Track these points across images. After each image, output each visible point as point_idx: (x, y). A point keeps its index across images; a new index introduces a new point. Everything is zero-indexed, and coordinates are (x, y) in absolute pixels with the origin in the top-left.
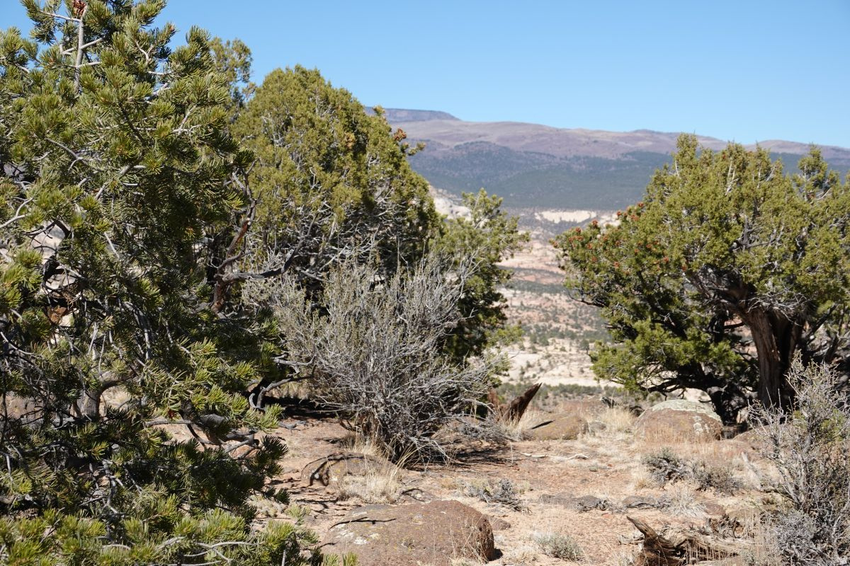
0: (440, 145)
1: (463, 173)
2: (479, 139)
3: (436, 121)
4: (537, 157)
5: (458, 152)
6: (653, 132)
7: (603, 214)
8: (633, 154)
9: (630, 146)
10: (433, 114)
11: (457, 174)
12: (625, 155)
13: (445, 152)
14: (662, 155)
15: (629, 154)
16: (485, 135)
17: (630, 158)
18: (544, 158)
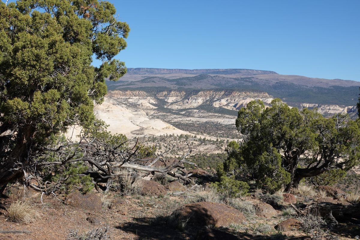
0: (271, 81)
1: (278, 91)
2: (284, 80)
3: (271, 74)
4: (302, 86)
5: (277, 84)
6: (340, 80)
7: (322, 105)
8: (333, 86)
9: (333, 84)
10: (271, 72)
11: (276, 91)
12: (330, 87)
13: (273, 84)
14: (342, 87)
15: (332, 86)
16: (286, 79)
17: (332, 88)
18: (305, 87)
